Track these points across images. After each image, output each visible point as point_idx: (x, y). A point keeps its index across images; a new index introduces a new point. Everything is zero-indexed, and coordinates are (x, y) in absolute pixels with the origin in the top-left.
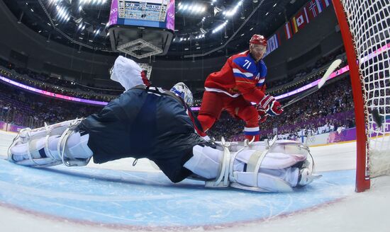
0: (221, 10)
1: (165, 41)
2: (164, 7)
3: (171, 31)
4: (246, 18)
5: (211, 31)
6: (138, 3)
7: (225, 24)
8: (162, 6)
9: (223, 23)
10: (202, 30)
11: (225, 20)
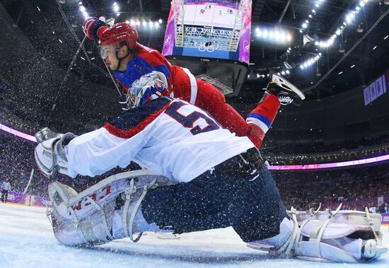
0: (312, 40)
1: (236, 78)
2: (237, 33)
3: (244, 64)
4: (346, 52)
5: (298, 66)
6: (202, 27)
7: (317, 58)
8: (233, 32)
9: (314, 56)
10: (287, 65)
11: (317, 52)
